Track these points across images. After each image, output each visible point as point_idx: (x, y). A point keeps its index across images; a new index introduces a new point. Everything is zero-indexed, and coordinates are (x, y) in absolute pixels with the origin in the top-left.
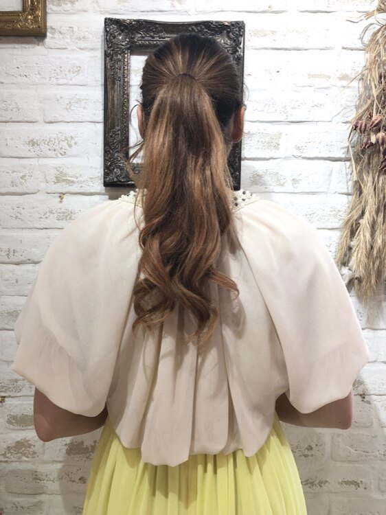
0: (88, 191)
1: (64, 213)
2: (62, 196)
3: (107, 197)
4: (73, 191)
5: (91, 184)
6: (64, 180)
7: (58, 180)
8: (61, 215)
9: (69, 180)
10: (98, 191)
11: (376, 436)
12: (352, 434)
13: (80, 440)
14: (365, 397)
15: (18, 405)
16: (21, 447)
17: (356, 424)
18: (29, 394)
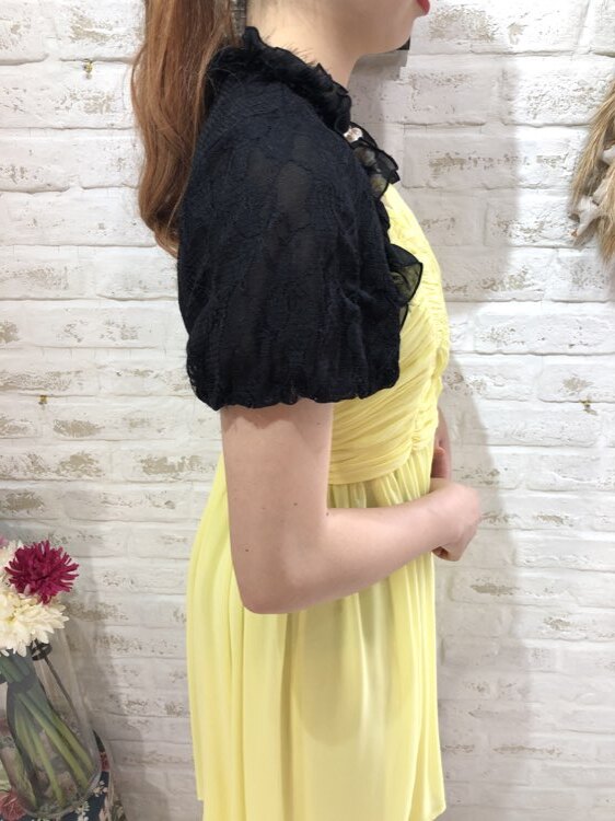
1: (96, 99)
2: (88, 65)
4: (108, 56)
6: (88, 34)
7: (78, 34)
8: (92, 102)
9: (98, 34)
12: (563, 456)
13: (160, 456)
14: (591, 405)
15: (66, 408)
16: (79, 462)
17: (571, 443)
18: (80, 393)
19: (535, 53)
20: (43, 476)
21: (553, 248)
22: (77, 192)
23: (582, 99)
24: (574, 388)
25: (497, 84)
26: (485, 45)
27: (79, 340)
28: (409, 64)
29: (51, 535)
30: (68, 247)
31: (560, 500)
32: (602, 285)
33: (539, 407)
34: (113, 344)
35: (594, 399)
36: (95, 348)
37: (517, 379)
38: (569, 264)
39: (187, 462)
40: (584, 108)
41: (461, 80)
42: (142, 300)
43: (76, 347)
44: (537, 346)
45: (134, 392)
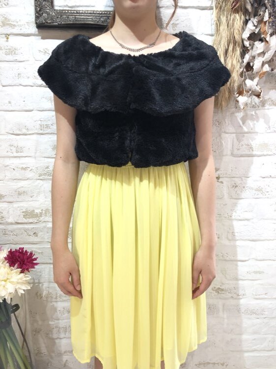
0: (26, 33)
1: (10, 49)
2: (7, 36)
3: (40, 37)
4: (15, 33)
5: (27, 27)
6: (8, 24)
7: (4, 24)
8: (8, 51)
9: (12, 24)
10: (33, 33)
11: (226, 204)
13: (32, 209)
14: (220, 179)
34: (12, 155)
36: (4, 157)
39: (44, 212)
42: (26, 135)
45: (21, 178)
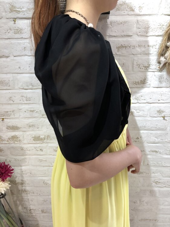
0: (28, 17)
2: (14, 20)
4: (20, 17)
5: (29, 12)
6: (15, 11)
8: (16, 31)
12: (157, 133)
13: (38, 136)
14: (165, 118)
15: (10, 122)
16: (14, 138)
17: (160, 129)
18: (14, 117)
19: (146, 15)
20: (3, 142)
21: (153, 72)
22: (12, 58)
23: (160, 28)
24: (160, 113)
25: (135, 24)
26: (132, 13)
27: (13, 102)
28: (110, 19)
29: (6, 160)
30: (9, 74)
31: (156, 146)
32: (167, 82)
33: (150, 119)
34: (24, 102)
35: (166, 116)
36: (18, 104)
37: (143, 110)
38: (158, 76)
39: (46, 137)
40: (161, 31)
41: (125, 23)
42: (32, 89)
43: (13, 104)
44: (149, 100)
45: (30, 117)
